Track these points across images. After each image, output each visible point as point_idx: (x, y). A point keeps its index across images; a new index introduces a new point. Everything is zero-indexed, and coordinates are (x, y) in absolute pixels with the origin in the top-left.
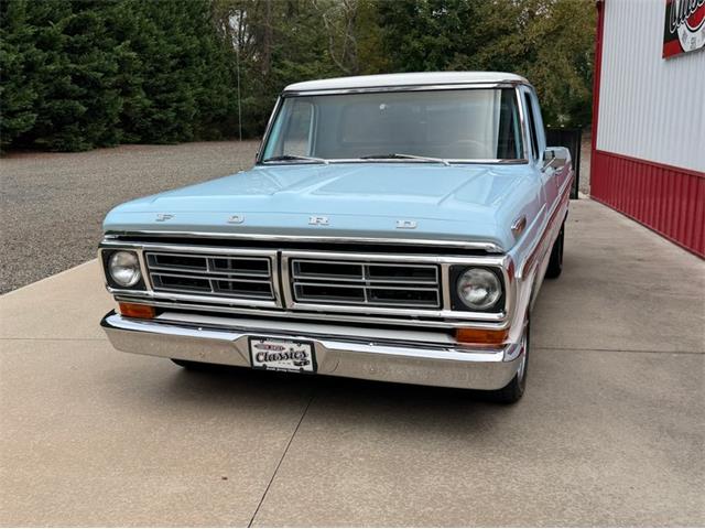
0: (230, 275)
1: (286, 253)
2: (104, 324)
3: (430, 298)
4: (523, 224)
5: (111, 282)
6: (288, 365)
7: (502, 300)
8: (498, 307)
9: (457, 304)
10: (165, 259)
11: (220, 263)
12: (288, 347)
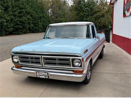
0: (34, 60)
1: (43, 56)
2: (12, 69)
3: (68, 64)
4: (87, 51)
5: (13, 61)
6: (43, 77)
7: (81, 65)
8: (81, 66)
9: (73, 66)
10: (22, 57)
11: (32, 58)
12: (43, 73)
